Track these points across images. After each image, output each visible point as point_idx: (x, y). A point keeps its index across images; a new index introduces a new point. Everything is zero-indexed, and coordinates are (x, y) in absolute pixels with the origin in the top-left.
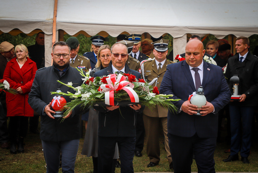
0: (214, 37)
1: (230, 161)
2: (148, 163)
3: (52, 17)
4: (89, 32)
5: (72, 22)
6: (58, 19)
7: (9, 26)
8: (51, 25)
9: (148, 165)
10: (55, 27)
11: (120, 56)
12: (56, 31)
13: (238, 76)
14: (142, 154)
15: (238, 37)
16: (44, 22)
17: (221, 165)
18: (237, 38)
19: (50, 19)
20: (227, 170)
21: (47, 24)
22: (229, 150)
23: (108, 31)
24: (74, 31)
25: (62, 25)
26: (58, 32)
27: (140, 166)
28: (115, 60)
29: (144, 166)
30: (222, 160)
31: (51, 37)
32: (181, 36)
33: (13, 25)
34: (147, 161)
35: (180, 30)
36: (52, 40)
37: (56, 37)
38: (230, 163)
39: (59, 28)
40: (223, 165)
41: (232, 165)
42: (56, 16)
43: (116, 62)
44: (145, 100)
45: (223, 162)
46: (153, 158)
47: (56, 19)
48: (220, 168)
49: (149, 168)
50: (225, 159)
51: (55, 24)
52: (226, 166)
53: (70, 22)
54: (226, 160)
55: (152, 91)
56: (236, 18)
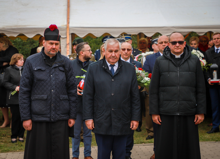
0: (196, 34)
1: (212, 133)
2: (147, 136)
3: (66, 23)
4: (95, 34)
5: (82, 27)
6: (71, 25)
7: (33, 32)
8: (65, 30)
9: (147, 138)
10: (68, 31)
11: (126, 50)
12: (70, 34)
13: (217, 64)
14: (141, 129)
15: (215, 32)
16: (60, 28)
17: (205, 136)
18: (214, 34)
19: (64, 25)
20: (211, 140)
21: (62, 29)
22: (212, 124)
23: (111, 32)
24: (83, 34)
25: (74, 30)
26: (71, 35)
27: (141, 139)
28: (123, 53)
29: (143, 139)
30: (206, 132)
31: (65, 39)
32: (170, 34)
33: (36, 31)
34: (146, 135)
35: (168, 30)
36: (67, 42)
37: (70, 39)
38: (213, 134)
39: (72, 32)
40: (207, 136)
41: (215, 136)
42: (69, 23)
43: (124, 55)
44: (141, 83)
45: (207, 134)
46: (150, 132)
47: (69, 25)
48: (205, 138)
49: (148, 140)
50: (208, 131)
51: (68, 29)
52: (209, 137)
53: (80, 27)
54: (210, 132)
55: (148, 76)
56: (213, 18)
